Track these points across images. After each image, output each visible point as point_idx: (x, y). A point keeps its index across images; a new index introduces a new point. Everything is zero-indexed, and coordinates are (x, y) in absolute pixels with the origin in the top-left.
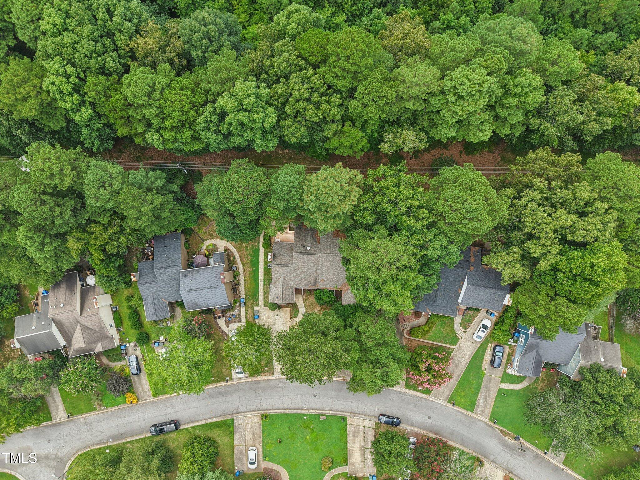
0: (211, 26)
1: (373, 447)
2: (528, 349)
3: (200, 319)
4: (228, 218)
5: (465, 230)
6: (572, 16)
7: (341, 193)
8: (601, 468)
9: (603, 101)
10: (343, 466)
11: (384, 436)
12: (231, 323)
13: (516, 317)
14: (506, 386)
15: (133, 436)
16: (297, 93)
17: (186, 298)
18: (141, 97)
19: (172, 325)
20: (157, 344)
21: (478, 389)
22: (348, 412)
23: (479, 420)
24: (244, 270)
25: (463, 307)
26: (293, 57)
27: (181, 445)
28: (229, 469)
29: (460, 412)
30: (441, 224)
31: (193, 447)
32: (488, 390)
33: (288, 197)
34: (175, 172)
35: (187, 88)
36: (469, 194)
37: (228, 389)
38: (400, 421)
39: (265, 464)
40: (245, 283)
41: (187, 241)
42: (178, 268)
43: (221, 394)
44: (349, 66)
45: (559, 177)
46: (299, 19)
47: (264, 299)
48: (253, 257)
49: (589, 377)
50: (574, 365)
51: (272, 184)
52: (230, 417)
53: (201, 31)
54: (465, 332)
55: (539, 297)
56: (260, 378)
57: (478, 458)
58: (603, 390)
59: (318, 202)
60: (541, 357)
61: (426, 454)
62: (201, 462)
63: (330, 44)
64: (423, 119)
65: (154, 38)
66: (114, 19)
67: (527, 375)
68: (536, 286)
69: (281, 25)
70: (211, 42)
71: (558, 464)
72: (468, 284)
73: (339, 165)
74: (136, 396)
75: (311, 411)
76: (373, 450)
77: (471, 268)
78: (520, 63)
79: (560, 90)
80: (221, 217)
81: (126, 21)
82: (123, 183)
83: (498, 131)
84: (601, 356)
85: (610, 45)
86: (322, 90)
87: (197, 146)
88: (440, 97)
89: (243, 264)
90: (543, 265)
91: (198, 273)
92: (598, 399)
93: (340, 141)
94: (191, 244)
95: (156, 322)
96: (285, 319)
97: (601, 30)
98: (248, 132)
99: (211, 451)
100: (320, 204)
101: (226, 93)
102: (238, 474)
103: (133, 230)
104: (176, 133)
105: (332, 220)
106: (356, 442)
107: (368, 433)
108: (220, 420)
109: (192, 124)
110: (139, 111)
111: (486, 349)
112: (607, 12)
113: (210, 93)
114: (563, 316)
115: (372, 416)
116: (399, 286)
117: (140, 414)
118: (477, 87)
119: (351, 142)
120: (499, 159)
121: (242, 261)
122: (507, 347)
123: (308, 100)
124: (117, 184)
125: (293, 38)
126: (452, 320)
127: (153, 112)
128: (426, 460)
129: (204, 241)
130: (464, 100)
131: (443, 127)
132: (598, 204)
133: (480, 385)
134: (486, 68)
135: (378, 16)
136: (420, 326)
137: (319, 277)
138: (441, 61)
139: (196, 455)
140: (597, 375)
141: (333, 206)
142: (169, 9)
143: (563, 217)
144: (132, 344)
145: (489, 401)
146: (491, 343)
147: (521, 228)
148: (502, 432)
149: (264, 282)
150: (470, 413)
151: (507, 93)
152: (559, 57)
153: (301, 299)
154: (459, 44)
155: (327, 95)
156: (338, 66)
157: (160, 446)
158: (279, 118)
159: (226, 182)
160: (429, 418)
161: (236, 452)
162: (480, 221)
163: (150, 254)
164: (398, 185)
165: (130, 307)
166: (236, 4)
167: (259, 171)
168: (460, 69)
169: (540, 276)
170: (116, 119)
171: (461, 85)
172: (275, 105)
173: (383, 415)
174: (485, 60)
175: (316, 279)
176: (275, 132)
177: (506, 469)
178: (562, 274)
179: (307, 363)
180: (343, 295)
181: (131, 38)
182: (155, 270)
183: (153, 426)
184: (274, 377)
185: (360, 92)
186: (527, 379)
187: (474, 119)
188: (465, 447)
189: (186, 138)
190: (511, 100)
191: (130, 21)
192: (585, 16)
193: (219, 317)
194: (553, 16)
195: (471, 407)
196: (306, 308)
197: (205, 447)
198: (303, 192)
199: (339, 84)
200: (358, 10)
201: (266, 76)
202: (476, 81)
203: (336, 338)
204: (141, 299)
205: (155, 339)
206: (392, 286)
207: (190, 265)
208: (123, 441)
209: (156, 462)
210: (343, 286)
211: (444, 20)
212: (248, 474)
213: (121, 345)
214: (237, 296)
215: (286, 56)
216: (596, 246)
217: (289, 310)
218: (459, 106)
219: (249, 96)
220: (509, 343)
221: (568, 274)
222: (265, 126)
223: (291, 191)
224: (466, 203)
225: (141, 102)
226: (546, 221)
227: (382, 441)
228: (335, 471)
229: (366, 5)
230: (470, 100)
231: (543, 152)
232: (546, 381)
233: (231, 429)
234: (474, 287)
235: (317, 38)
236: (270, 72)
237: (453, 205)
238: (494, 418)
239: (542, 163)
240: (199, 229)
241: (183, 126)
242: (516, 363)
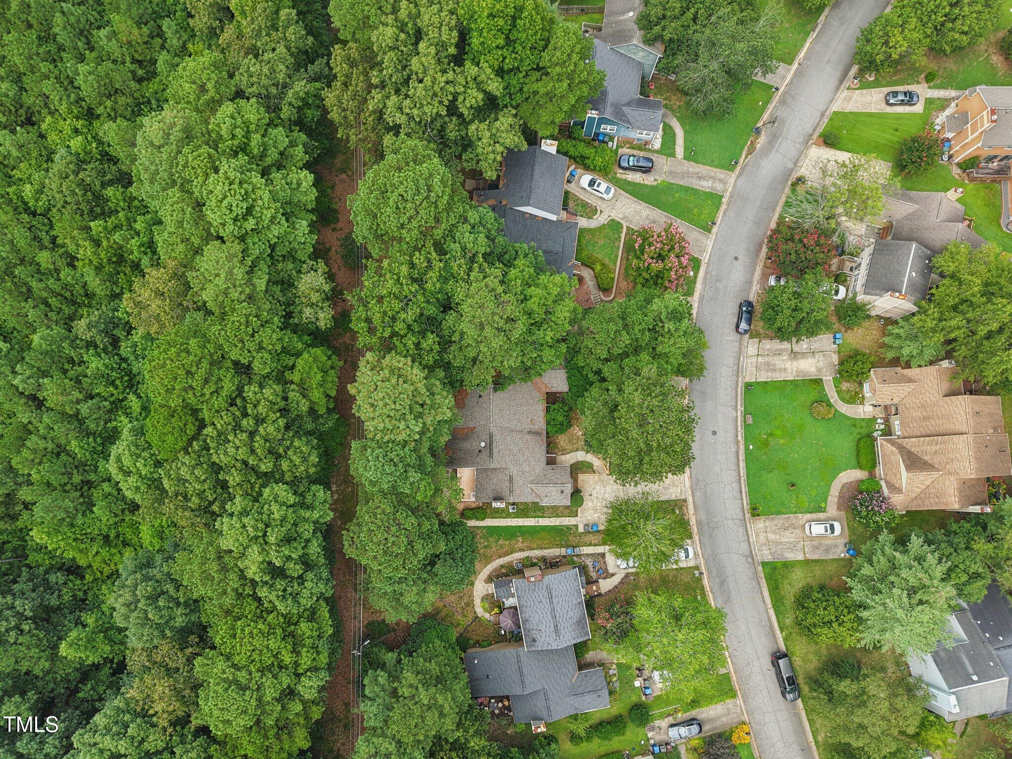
0: (138, 592)
1: (789, 340)
2: (621, 118)
3: (602, 617)
4: (438, 568)
5: (446, 198)
6: (140, 81)
7: (394, 381)
8: (793, 12)
9: (256, 23)
10: (823, 386)
11: (770, 321)
12: (606, 569)
13: (574, 139)
14: (680, 150)
15: (804, 732)
16: (240, 450)
17: (569, 638)
18: (245, 701)
19: (614, 666)
20: (648, 691)
21: (687, 189)
22: (737, 381)
23: (734, 186)
24: (522, 550)
25: (564, 215)
26: (187, 459)
27: (813, 647)
28: (845, 567)
29: (724, 214)
30: (438, 233)
31: (815, 626)
32: (688, 174)
33: (401, 465)
34: (369, 662)
35: (233, 628)
36: (392, 192)
37: (714, 573)
38: (745, 301)
39: (832, 510)
40: (542, 548)
41: (478, 644)
42: (521, 654)
43: (722, 583)
44: (202, 372)
45: (366, 74)
46: (131, 455)
47: (565, 516)
48: (499, 535)
49: (657, 29)
50: (641, 54)
51: (382, 491)
52: (760, 568)
53: (144, 608)
54: (601, 212)
55: (542, 91)
56: (693, 521)
57: (792, 185)
58: (675, 7)
59: (408, 417)
60: (632, 101)
61: (793, 257)
62: (837, 609)
63: (167, 401)
64: (282, 270)
65: (155, 685)
66: (123, 752)
67: (660, 118)
68: (527, 99)
69: (139, 484)
70: (163, 593)
71: (792, 72)
72: (529, 205)
73: (351, 389)
74: (737, 728)
75: (739, 438)
76: (794, 340)
77: (504, 203)
78: (202, 133)
79: (241, 79)
80: (436, 579)
81: (126, 732)
82: (384, 735)
83: (300, 164)
84: (626, 17)
85: (182, 28)
86: (238, 413)
87: (324, 612)
88: (249, 241)
89: (512, 553)
90: (495, 86)
91: (527, 620)
92: (690, 14)
93: (315, 386)
94: (483, 638)
95: (611, 693)
96: (595, 483)
97: (160, 41)
98: (302, 530)
99: (817, 595)
100: (411, 413)
101: (239, 564)
102: (851, 552)
103: (459, 725)
104: (304, 646)
105: (437, 397)
106: (783, 366)
107: (768, 350)
108: (765, 585)
109: (289, 620)
110: (267, 707)
111: (626, 180)
112: (136, 32)
113: (240, 590)
114: (568, 55)
115: (740, 344)
116: (532, 290)
117: (767, 721)
118: (235, 186)
119: (316, 370)
120: (344, 176)
121: (507, 554)
122: (620, 150)
123: (252, 434)
124: (386, 745)
125: (158, 464)
126: (583, 231)
127: (269, 683)
128: (803, 256)
129: (477, 617)
130: (253, 206)
131: (295, 239)
132: (403, 14)
133: (682, 186)
134: (207, 176)
135: (131, 347)
136: (595, 276)
137: (528, 427)
138: (196, 241)
139: (826, 620)
140: (653, 19)
141: (415, 394)
142: (113, 675)
143: (423, 59)
144: (650, 735)
145: (705, 172)
146: (616, 174)
147: (441, 126)
148: (750, 153)
149: (538, 517)
150: (724, 200)
151: (243, 148)
152: (194, 83)
153: (563, 458)
154: (172, 216)
155: (245, 408)
156: (202, 389)
157: (816, 683)
158: (281, 480)
159: (380, 565)
160: (736, 258)
161: (815, 557)
162: (431, 175)
163: (500, 705)
164: (380, 299)
165: (589, 738)
166: (108, 568)
167: (362, 511)
168: (208, 213)
169: (510, 95)
170: (281, 748)
171: (231, 210)
172: (260, 488)
173: (737, 327)
174: (196, 178)
175: (530, 432)
176: (302, 489)
177: (806, 143)
178: (507, 61)
179: (661, 426)
180: (553, 390)
181: (154, 725)
182: (526, 693)
183: (784, 696)
184: (690, 499)
185: (241, 355)
186: (667, 120)
187: (281, 194)
188: (776, 205)
189: (312, 630)
190: (253, 143)
191: (126, 727)
192: (140, 63)
193: (598, 588)
194: (139, 104)
195: (715, 199)
196: (577, 450)
197: (812, 605)
198: (393, 442)
199: (228, 386)
200: (122, 377)
201: (217, 503)
202: (226, 188)
203: (620, 390)
204: (575, 717)
205: (639, 695)
206: (533, 300)
207: (515, 638)
208: (814, 748)
209: (845, 686)
210: (540, 391)
211: (140, 252)
212: (850, 536)
213: (653, 753)
214: (564, 560)
215: (186, 469)
216: (462, 12)
217: (581, 477)
218: (262, 213)
219: (244, 526)
220: (615, 147)
221: (505, 52)
222: (292, 502)
223: (392, 460)
224: (405, 195)
225: (254, 703)
226: (430, 83)
227: (778, 324)
228: (832, 398)
229: (114, 365)
230: (253, 197)
231: (330, 97)
232: (668, 94)
233: (779, 565)
234: (532, 196)
235: (158, 422)
236: (210, 498)
237: (408, 214)
238: (731, 166)
239: (345, 97)
240: (458, 624)
241: (292, 635)
242: (644, 136)
